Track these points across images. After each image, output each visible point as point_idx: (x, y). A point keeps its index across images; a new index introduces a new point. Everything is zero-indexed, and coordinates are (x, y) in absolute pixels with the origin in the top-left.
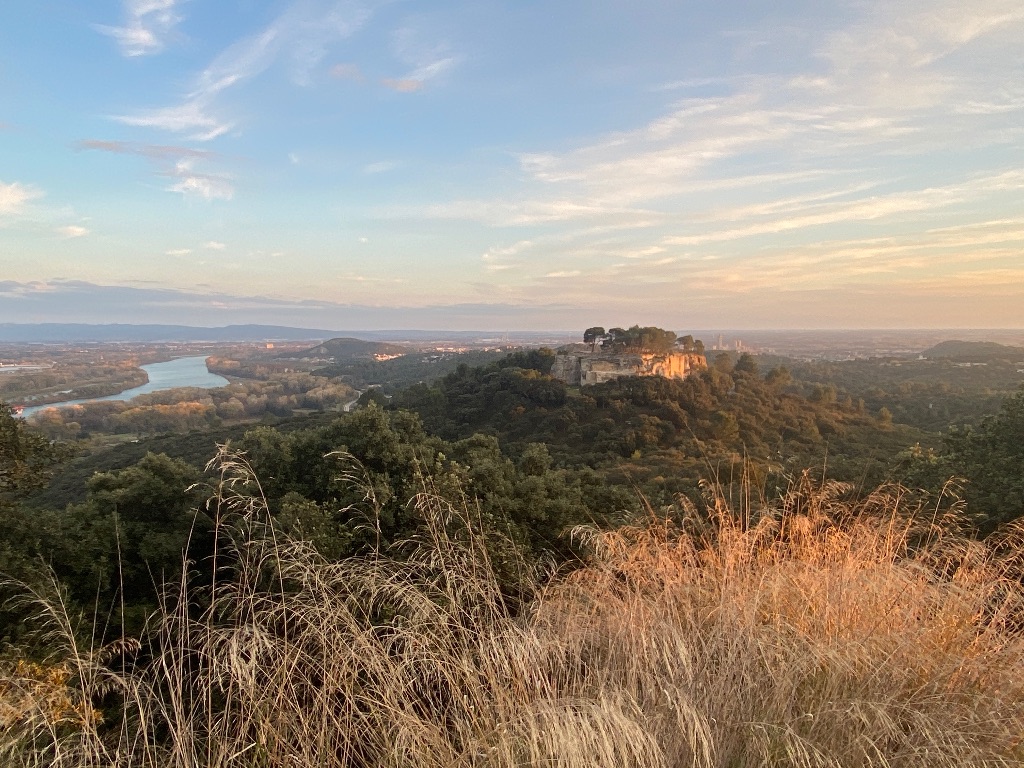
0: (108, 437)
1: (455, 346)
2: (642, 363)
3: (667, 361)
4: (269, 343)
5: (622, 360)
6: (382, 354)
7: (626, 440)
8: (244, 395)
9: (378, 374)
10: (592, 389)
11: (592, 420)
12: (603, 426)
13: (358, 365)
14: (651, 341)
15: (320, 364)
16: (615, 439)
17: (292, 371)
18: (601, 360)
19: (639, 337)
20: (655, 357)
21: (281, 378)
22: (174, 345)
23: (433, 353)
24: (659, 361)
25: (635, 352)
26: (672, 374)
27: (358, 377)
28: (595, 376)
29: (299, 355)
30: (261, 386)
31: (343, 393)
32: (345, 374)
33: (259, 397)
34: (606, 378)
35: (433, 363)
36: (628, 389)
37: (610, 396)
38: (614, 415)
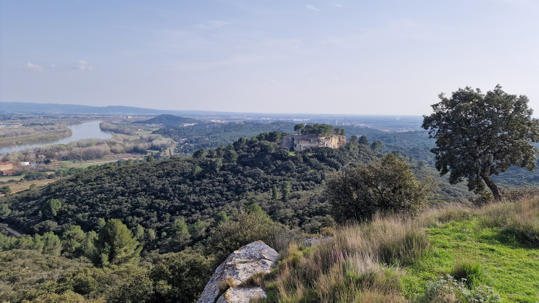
0: (59, 162)
1: (221, 120)
2: (320, 141)
3: (331, 140)
4: (130, 116)
5: (312, 139)
6: (186, 123)
7: (317, 176)
8: (122, 142)
9: (186, 133)
10: (300, 153)
11: (301, 167)
12: (306, 170)
13: (176, 129)
14: (324, 132)
15: (156, 127)
16: (312, 175)
17: (142, 130)
18: (303, 139)
19: (319, 129)
20: (326, 138)
21: (138, 134)
22: (82, 115)
23: (211, 123)
24: (327, 140)
25: (317, 136)
26: (333, 145)
27: (176, 134)
28: (300, 146)
29: (145, 122)
30: (130, 138)
31: (170, 143)
32: (170, 133)
33: (129, 143)
34: (305, 147)
35: (212, 129)
36: (316, 153)
37: (308, 156)
38: (310, 164)
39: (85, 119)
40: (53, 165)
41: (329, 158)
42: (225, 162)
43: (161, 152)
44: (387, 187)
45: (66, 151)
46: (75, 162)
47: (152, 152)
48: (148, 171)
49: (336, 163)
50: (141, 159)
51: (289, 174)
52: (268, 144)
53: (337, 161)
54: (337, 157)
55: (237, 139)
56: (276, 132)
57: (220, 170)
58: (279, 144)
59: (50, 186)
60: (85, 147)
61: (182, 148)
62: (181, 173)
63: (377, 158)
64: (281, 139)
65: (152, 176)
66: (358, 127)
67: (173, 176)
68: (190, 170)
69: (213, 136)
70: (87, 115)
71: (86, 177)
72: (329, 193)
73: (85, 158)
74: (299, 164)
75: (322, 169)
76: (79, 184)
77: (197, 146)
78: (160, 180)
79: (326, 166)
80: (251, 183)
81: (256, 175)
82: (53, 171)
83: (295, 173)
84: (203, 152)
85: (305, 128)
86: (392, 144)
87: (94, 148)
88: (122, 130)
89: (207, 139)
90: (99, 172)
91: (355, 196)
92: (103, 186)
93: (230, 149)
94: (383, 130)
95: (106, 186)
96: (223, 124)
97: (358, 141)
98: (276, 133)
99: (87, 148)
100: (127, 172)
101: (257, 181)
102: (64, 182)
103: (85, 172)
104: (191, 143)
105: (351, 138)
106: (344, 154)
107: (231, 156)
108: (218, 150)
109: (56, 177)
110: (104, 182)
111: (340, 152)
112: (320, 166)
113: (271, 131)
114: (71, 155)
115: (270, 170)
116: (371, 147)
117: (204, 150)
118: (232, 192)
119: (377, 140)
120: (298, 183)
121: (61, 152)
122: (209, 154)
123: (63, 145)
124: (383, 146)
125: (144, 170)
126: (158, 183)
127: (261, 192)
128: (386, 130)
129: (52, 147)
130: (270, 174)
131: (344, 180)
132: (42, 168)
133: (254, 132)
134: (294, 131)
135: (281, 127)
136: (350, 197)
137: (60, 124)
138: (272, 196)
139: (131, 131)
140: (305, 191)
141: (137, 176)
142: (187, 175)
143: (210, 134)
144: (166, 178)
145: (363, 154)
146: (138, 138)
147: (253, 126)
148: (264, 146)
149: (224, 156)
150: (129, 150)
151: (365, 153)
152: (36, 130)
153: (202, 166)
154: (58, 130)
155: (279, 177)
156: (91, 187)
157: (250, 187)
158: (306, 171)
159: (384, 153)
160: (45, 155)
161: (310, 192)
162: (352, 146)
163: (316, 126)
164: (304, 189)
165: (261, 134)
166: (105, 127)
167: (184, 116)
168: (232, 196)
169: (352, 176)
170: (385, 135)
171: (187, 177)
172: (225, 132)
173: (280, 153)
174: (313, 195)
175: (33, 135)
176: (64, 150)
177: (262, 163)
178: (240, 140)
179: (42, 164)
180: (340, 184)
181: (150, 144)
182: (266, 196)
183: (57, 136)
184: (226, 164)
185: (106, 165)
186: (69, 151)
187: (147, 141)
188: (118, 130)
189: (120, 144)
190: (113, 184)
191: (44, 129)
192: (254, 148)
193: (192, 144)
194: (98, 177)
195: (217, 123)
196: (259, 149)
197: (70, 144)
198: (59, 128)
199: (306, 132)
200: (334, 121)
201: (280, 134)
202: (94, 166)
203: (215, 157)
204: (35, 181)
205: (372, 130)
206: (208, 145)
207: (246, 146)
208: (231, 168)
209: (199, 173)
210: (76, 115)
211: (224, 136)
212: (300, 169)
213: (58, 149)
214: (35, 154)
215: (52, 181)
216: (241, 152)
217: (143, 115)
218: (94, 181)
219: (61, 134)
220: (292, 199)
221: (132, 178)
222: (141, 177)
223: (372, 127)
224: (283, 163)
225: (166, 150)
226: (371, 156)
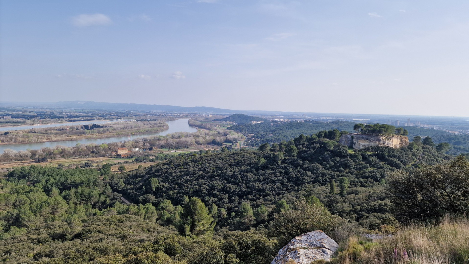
0: (159, 149)
1: (284, 119)
2: (381, 141)
3: (392, 140)
4: (211, 114)
5: (372, 138)
6: (254, 121)
7: (376, 175)
8: (204, 136)
9: (253, 130)
10: (359, 151)
11: (360, 164)
12: (365, 167)
13: (245, 126)
14: (385, 131)
15: (230, 124)
16: (371, 173)
17: (220, 127)
18: (362, 138)
19: (380, 130)
20: (386, 138)
21: (216, 130)
22: (176, 113)
23: (275, 121)
24: (388, 140)
25: (377, 135)
26: (394, 145)
27: (245, 130)
28: (360, 145)
29: (222, 120)
30: (210, 132)
31: (240, 137)
32: (240, 129)
33: (209, 137)
34: (364, 146)
35: (275, 126)
36: (376, 152)
37: (368, 154)
38: (370, 163)
39: (178, 117)
40: (154, 151)
41: (390, 158)
42: (286, 156)
43: (233, 145)
44: (456, 190)
45: (164, 141)
46: (170, 150)
47: (226, 145)
48: (222, 160)
49: (397, 163)
50: (217, 150)
51: (347, 170)
52: (327, 142)
53: (399, 160)
54: (399, 157)
55: (297, 136)
56: (335, 130)
57: (281, 163)
58: (338, 142)
59: (151, 167)
60: (177, 138)
61: (250, 142)
62: (248, 164)
63: (444, 160)
64: (340, 137)
65: (225, 164)
66: (422, 128)
67: (242, 165)
68: (256, 161)
69: (276, 132)
70: (180, 114)
71: (177, 162)
72: (391, 192)
73: (176, 147)
74: (358, 162)
75: (382, 168)
76: (172, 167)
77: (262, 141)
78: (232, 168)
79: (386, 165)
80: (310, 177)
81: (315, 169)
82: (154, 156)
83: (353, 170)
84: (268, 146)
85: (365, 127)
86: (462, 147)
87: (183, 139)
88: (204, 126)
89: (271, 135)
90: (186, 159)
91: (420, 197)
92: (189, 170)
93: (291, 145)
94: (451, 132)
95: (191, 170)
96: (285, 122)
97: (422, 142)
98: (335, 132)
99: (178, 139)
100: (207, 159)
101: (316, 175)
102: (161, 165)
103: (176, 158)
104: (257, 138)
105: (414, 139)
106: (406, 154)
107: (291, 151)
108: (280, 145)
109: (156, 161)
110: (189, 167)
111: (402, 152)
112: (380, 165)
113: (330, 129)
114: (167, 144)
115: (328, 166)
116: (436, 148)
117: (268, 144)
118: (291, 183)
119: (443, 142)
120: (356, 180)
121: (161, 142)
122: (273, 148)
123: (162, 136)
124: (451, 148)
125: (219, 159)
126: (230, 171)
127: (319, 186)
128: (454, 132)
129: (155, 137)
130: (328, 169)
131: (407, 180)
132: (147, 154)
133: (313, 130)
134: (353, 130)
135: (340, 126)
136: (414, 198)
137: (161, 120)
138: (330, 190)
139: (211, 127)
140: (363, 188)
141: (214, 163)
142: (254, 165)
143: (274, 130)
144: (236, 166)
145: (427, 155)
146: (216, 132)
147: (313, 125)
148: (323, 143)
149: (285, 151)
150: (208, 142)
151: (430, 154)
152: (144, 124)
153: (266, 158)
154: (159, 125)
155: (337, 173)
156: (180, 170)
157: (309, 180)
158: (365, 169)
159: (451, 155)
160: (149, 144)
161: (369, 190)
162: (415, 147)
163: (376, 126)
164: (362, 186)
165: (320, 132)
166: (192, 123)
167: (252, 115)
168: (292, 187)
169: (417, 177)
170: (453, 137)
171: (253, 167)
172: (286, 129)
173: (338, 150)
174: (372, 192)
175: (142, 128)
176: (162, 141)
177: (321, 158)
178: (301, 137)
179: (147, 150)
180: (403, 183)
181: (225, 137)
182: (324, 190)
183: (159, 129)
184: (287, 158)
185: (191, 153)
186: (166, 141)
187: (223, 136)
188: (201, 126)
189: (202, 137)
190: (196, 169)
191: (150, 123)
192: (314, 145)
193: (259, 139)
194: (185, 163)
195: (280, 122)
196: (318, 145)
197: (167, 136)
198: (160, 123)
199: (366, 131)
200: (396, 122)
201: (340, 132)
202: (183, 153)
203: (278, 151)
204: (141, 163)
205: (438, 131)
206: (271, 140)
207: (306, 143)
208: (291, 161)
209: (263, 164)
210: (172, 113)
211: (286, 133)
212: (358, 166)
213: (159, 139)
214: (143, 143)
215: (153, 164)
216: (301, 147)
217: (221, 114)
218: (182, 166)
219: (161, 128)
220: (350, 194)
221: (210, 165)
222: (217, 164)
223: (439, 129)
224: (342, 160)
225: (237, 143)
226: (437, 157)
